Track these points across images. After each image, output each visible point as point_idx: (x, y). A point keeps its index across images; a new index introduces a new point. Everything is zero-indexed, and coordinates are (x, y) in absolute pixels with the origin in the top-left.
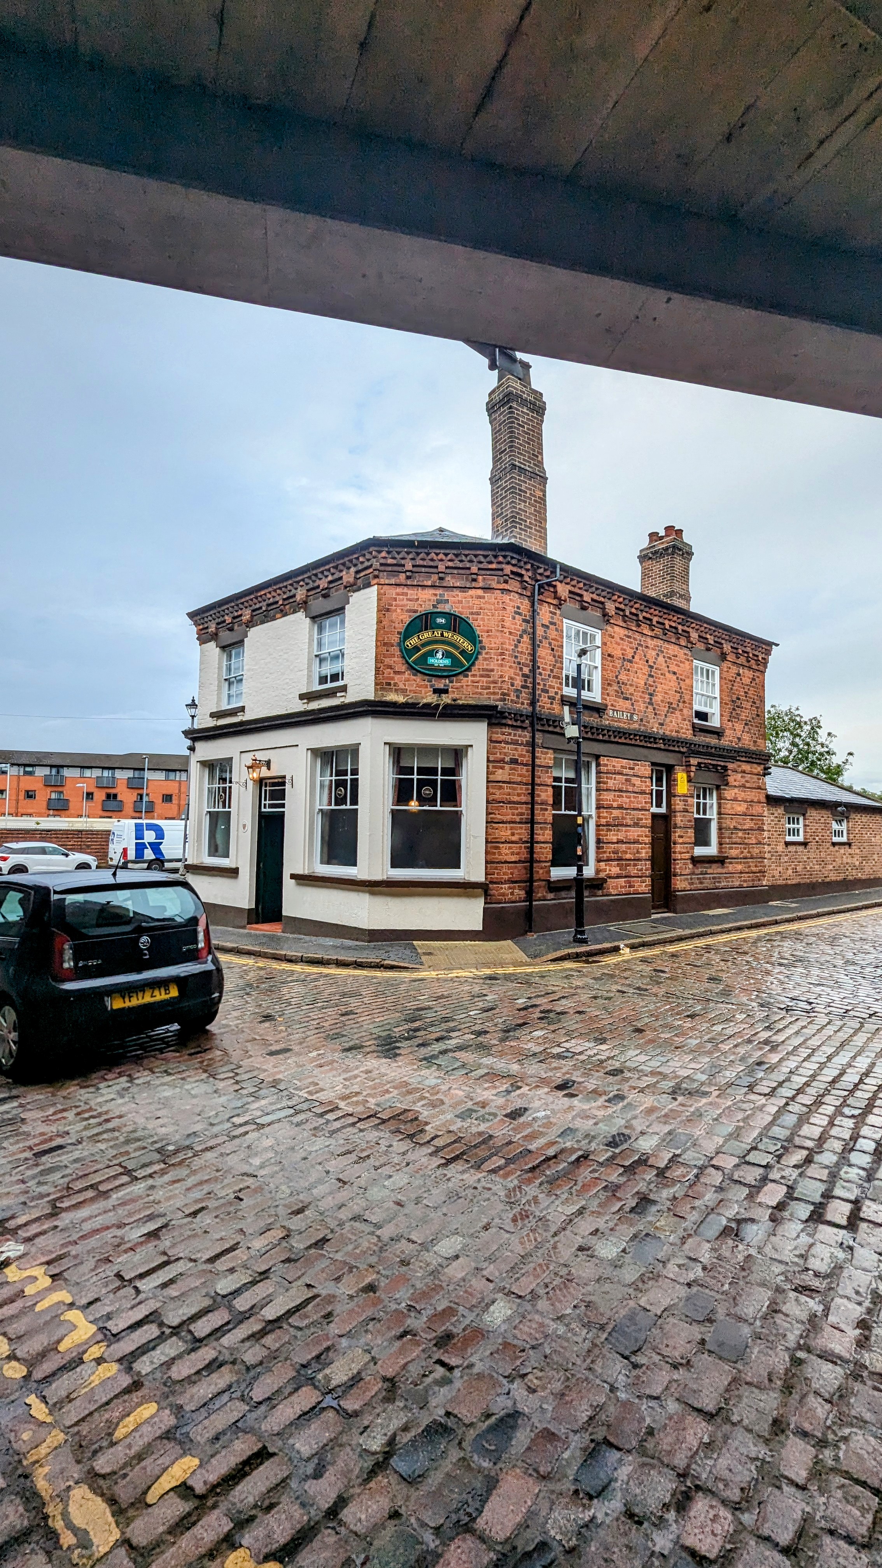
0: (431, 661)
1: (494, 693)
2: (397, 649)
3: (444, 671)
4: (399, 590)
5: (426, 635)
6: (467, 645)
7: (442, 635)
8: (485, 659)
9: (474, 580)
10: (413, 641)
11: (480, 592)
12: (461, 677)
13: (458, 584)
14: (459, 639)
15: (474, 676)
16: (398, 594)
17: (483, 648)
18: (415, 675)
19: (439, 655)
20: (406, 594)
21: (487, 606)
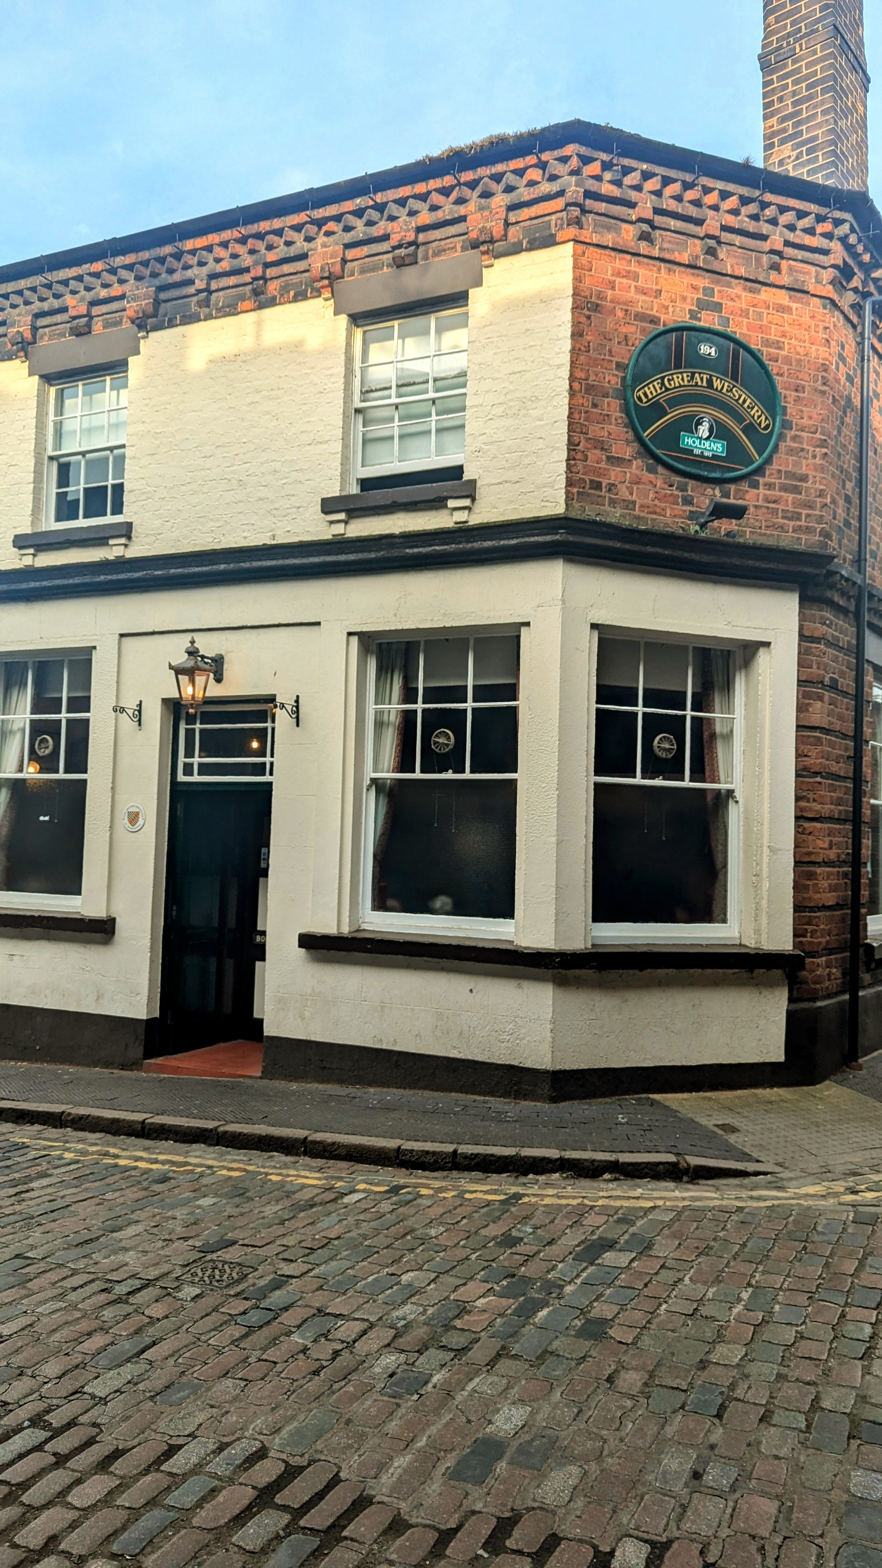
0: (688, 441)
1: (808, 530)
2: (616, 403)
3: (715, 467)
4: (621, 263)
5: (679, 379)
6: (757, 414)
7: (710, 383)
8: (791, 451)
9: (775, 267)
10: (652, 390)
11: (783, 298)
12: (745, 486)
13: (742, 271)
14: (741, 396)
15: (770, 486)
16: (618, 274)
17: (787, 425)
18: (651, 470)
19: (704, 430)
20: (636, 278)
21: (794, 331)
